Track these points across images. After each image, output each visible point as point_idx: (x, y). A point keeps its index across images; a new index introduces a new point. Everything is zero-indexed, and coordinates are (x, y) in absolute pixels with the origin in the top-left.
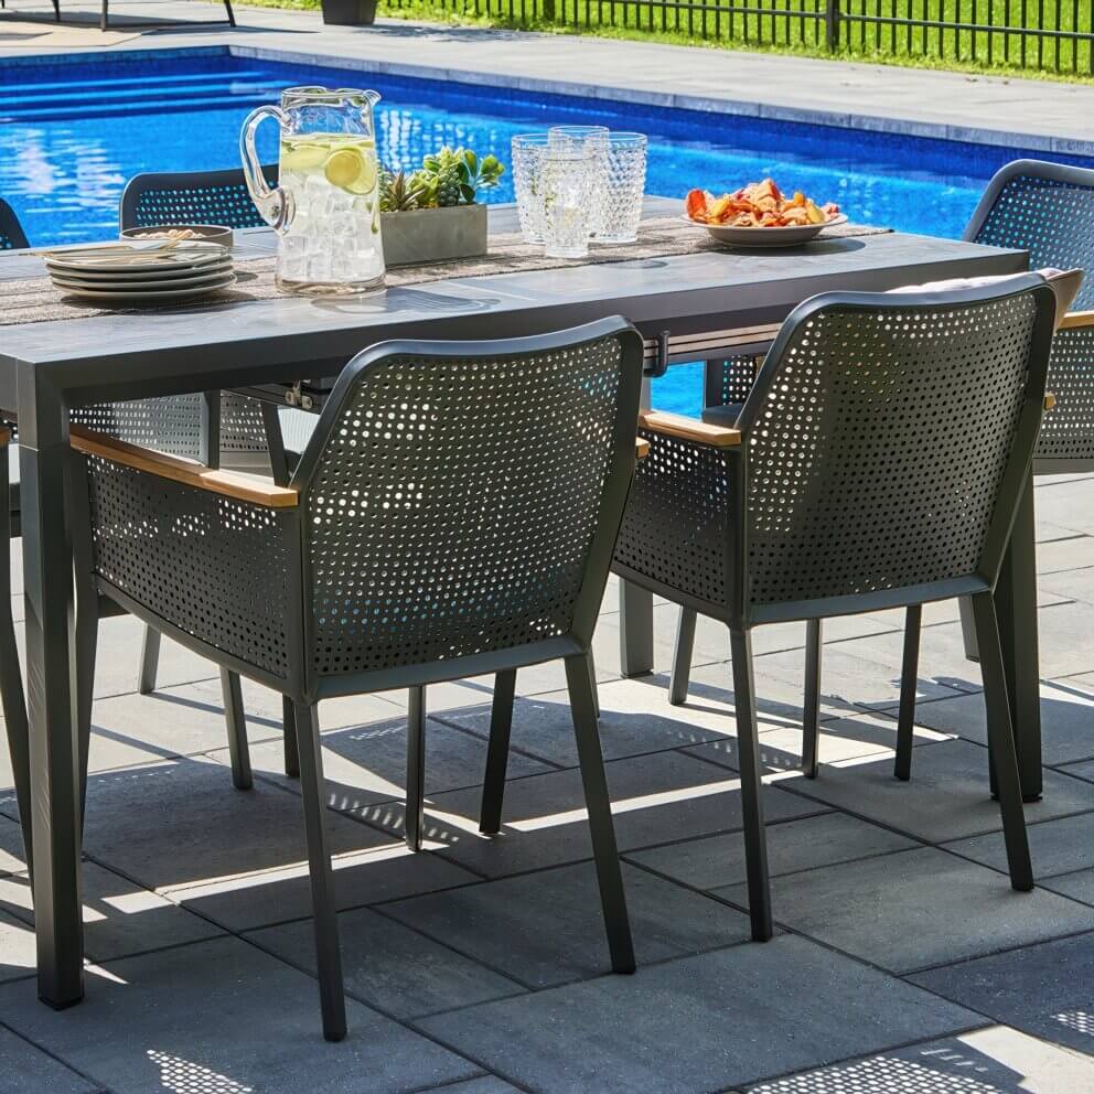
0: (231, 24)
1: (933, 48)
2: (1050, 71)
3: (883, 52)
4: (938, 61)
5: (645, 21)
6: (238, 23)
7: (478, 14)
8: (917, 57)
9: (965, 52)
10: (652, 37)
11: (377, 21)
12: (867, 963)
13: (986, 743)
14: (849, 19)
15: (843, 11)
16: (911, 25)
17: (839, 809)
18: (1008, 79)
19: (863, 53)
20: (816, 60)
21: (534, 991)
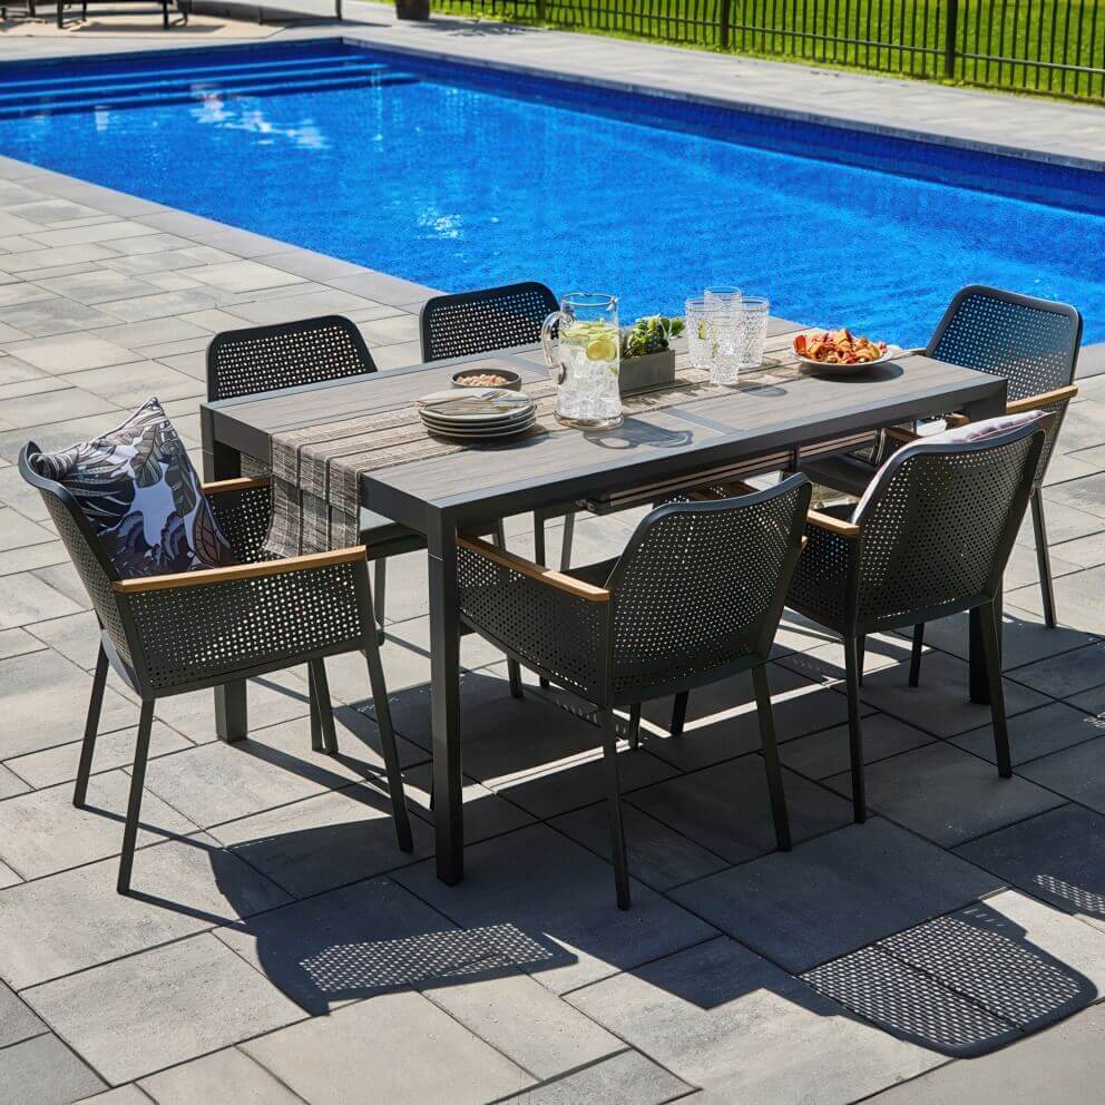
1: (788, 49)
2: (862, 67)
3: (756, 50)
4: (791, 56)
5: (603, 24)
6: (345, 17)
7: (494, 14)
8: (778, 54)
9: (808, 53)
10: (607, 34)
11: (433, 15)
14: (734, 28)
15: (731, 22)
16: (774, 33)
17: (881, 711)
18: (837, 72)
19: (743, 50)
20: (715, 54)
21: (734, 865)
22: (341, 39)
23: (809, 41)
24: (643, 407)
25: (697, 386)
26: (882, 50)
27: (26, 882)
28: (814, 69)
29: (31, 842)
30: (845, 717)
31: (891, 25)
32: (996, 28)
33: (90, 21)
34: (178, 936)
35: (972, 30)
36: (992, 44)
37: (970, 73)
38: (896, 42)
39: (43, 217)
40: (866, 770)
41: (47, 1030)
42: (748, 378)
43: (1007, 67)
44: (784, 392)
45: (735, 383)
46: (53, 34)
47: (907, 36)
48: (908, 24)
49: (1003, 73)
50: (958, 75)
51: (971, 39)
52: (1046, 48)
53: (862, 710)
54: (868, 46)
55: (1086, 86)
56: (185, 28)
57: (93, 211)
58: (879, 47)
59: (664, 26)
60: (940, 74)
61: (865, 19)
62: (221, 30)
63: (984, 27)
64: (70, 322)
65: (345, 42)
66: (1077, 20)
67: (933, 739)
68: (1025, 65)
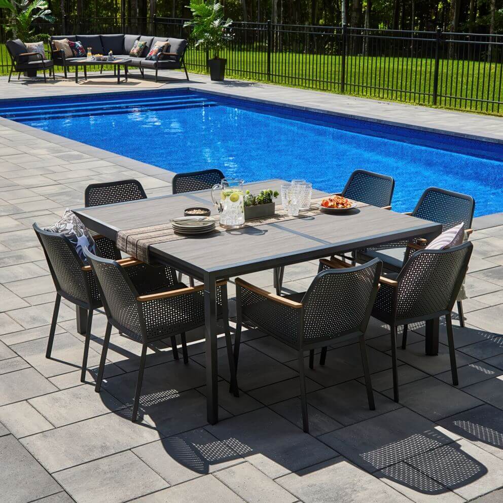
0: (187, 81)
1: (369, 93)
2: (399, 100)
3: (356, 93)
4: (370, 96)
6: (190, 79)
7: (250, 79)
8: (364, 95)
9: (377, 94)
11: (225, 79)
12: (425, 417)
13: (425, 335)
14: (347, 84)
15: (345, 82)
16: (363, 87)
17: (406, 363)
18: (388, 102)
19: (350, 94)
20: (338, 95)
21: (345, 426)
22: (188, 88)
23: (377, 90)
24: (259, 224)
25: (282, 216)
26: (407, 93)
27: (56, 428)
28: (378, 101)
29: (58, 412)
30: (391, 366)
31: (411, 83)
32: (454, 84)
33: (89, 80)
34: (117, 452)
35: (444, 86)
36: (452, 91)
37: (443, 103)
38: (413, 90)
39: (69, 158)
40: (399, 388)
41: (62, 490)
42: (302, 213)
43: (458, 101)
44: (314, 218)
45: (297, 215)
46: (74, 85)
47: (417, 88)
48: (418, 83)
49: (457, 103)
50: (438, 104)
51: (444, 89)
52: (474, 93)
53: (398, 363)
54: (401, 92)
55: (491, 108)
56: (126, 83)
57: (89, 156)
58: (406, 92)
59: (318, 84)
60: (431, 103)
61: (400, 81)
62: (140, 84)
63: (449, 84)
64: (78, 200)
65: (190, 89)
66: (488, 82)
67: (429, 376)
68: (466, 100)
